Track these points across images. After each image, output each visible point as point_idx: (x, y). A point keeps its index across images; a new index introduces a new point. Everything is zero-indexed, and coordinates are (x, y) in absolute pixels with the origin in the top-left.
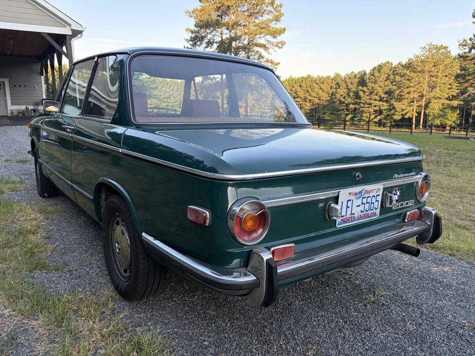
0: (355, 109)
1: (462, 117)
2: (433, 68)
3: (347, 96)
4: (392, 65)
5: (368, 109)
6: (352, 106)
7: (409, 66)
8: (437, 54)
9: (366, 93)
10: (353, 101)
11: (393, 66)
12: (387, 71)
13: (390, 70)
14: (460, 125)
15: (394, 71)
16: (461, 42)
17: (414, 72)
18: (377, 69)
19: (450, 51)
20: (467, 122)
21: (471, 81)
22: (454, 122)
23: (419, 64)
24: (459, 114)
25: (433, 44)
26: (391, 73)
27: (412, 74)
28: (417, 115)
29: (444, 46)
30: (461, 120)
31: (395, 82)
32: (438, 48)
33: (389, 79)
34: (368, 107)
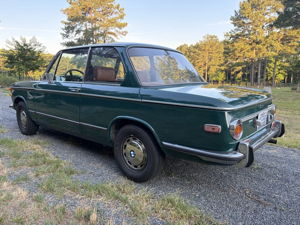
0: (168, 73)
1: (226, 75)
2: (210, 48)
3: (163, 65)
4: (187, 46)
5: (175, 72)
6: (166, 71)
7: (197, 47)
8: (211, 41)
9: (174, 63)
10: (167, 68)
11: (188, 47)
12: (185, 50)
13: (187, 49)
14: (226, 80)
15: (189, 50)
16: (225, 34)
17: (200, 50)
18: (179, 48)
19: (218, 39)
20: (229, 78)
21: (232, 56)
22: (223, 79)
23: (203, 46)
24: (225, 74)
25: (209, 35)
26: (187, 51)
27: (199, 52)
28: (203, 75)
29: (215, 36)
30: (226, 78)
31: (191, 56)
32: (212, 37)
33: (186, 54)
34: (176, 72)
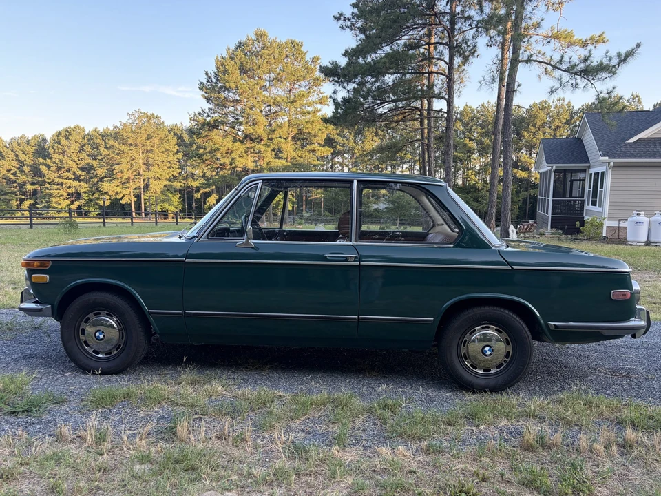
0: (35, 192)
1: (184, 201)
2: (148, 141)
3: (18, 172)
4: (84, 131)
5: (58, 191)
6: (29, 187)
7: (116, 135)
8: (148, 127)
9: (51, 169)
10: (30, 180)
11: (87, 133)
12: (79, 139)
13: (84, 138)
14: (183, 211)
15: (88, 140)
16: (192, 116)
17: (123, 144)
18: (63, 134)
19: (163, 122)
20: (190, 207)
22: (176, 208)
23: (130, 135)
24: (180, 198)
25: (142, 111)
26: (85, 142)
27: (123, 147)
28: (136, 200)
29: (155, 115)
30: (184, 205)
31: (101, 155)
32: (150, 117)
33: (84, 150)
34: (58, 189)
